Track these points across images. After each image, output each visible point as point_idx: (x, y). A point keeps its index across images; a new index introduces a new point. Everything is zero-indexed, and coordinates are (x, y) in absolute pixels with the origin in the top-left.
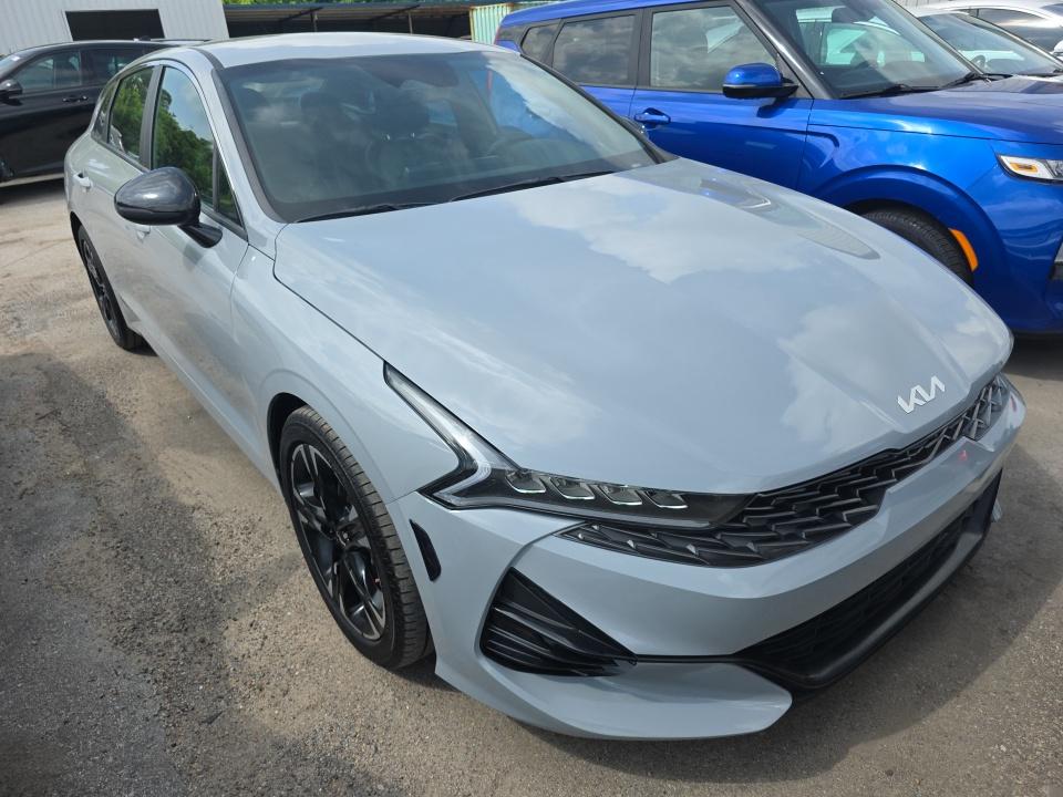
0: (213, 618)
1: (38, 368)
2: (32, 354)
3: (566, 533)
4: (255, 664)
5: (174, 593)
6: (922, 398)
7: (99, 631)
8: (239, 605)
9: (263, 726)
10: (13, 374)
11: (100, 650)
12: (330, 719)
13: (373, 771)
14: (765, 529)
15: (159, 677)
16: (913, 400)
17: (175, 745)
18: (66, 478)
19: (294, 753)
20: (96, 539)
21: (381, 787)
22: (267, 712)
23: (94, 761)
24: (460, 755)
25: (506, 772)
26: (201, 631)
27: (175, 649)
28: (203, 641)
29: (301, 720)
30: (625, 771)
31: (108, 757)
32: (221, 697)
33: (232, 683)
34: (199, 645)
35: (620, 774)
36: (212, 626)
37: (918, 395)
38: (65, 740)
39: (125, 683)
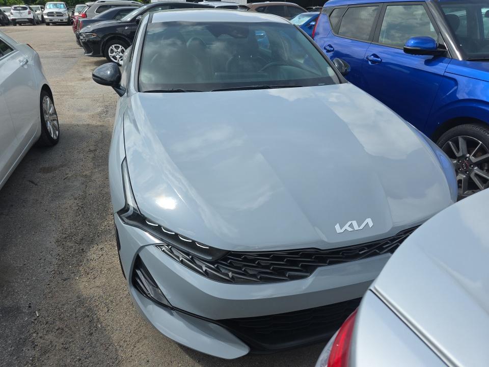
0: (92, 242)
1: (101, 132)
2: (103, 126)
3: (158, 246)
4: (93, 263)
5: (86, 229)
6: (353, 228)
7: (55, 236)
8: (103, 240)
9: (79, 289)
10: (92, 133)
11: (51, 242)
12: (102, 294)
13: (102, 319)
14: (240, 268)
15: (61, 258)
16: (347, 227)
17: (49, 285)
18: (82, 176)
19: (81, 301)
20: (75, 201)
21: (99, 326)
22: (84, 283)
23: (23, 281)
24: (134, 324)
25: (146, 338)
26: (84, 246)
27: (72, 250)
28: (83, 250)
29: (92, 291)
30: (189, 355)
31: (28, 281)
32: (74, 272)
33: (81, 268)
34: (81, 251)
35: (187, 356)
36: (89, 245)
37: (351, 226)
38: (20, 271)
39: (50, 257)
